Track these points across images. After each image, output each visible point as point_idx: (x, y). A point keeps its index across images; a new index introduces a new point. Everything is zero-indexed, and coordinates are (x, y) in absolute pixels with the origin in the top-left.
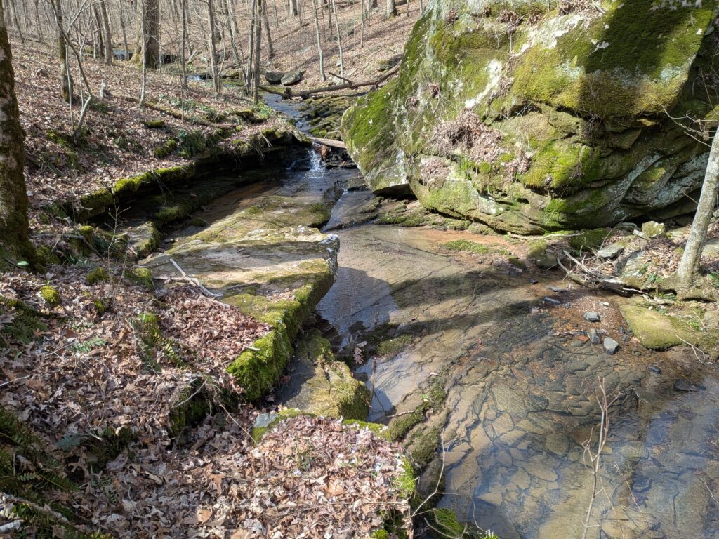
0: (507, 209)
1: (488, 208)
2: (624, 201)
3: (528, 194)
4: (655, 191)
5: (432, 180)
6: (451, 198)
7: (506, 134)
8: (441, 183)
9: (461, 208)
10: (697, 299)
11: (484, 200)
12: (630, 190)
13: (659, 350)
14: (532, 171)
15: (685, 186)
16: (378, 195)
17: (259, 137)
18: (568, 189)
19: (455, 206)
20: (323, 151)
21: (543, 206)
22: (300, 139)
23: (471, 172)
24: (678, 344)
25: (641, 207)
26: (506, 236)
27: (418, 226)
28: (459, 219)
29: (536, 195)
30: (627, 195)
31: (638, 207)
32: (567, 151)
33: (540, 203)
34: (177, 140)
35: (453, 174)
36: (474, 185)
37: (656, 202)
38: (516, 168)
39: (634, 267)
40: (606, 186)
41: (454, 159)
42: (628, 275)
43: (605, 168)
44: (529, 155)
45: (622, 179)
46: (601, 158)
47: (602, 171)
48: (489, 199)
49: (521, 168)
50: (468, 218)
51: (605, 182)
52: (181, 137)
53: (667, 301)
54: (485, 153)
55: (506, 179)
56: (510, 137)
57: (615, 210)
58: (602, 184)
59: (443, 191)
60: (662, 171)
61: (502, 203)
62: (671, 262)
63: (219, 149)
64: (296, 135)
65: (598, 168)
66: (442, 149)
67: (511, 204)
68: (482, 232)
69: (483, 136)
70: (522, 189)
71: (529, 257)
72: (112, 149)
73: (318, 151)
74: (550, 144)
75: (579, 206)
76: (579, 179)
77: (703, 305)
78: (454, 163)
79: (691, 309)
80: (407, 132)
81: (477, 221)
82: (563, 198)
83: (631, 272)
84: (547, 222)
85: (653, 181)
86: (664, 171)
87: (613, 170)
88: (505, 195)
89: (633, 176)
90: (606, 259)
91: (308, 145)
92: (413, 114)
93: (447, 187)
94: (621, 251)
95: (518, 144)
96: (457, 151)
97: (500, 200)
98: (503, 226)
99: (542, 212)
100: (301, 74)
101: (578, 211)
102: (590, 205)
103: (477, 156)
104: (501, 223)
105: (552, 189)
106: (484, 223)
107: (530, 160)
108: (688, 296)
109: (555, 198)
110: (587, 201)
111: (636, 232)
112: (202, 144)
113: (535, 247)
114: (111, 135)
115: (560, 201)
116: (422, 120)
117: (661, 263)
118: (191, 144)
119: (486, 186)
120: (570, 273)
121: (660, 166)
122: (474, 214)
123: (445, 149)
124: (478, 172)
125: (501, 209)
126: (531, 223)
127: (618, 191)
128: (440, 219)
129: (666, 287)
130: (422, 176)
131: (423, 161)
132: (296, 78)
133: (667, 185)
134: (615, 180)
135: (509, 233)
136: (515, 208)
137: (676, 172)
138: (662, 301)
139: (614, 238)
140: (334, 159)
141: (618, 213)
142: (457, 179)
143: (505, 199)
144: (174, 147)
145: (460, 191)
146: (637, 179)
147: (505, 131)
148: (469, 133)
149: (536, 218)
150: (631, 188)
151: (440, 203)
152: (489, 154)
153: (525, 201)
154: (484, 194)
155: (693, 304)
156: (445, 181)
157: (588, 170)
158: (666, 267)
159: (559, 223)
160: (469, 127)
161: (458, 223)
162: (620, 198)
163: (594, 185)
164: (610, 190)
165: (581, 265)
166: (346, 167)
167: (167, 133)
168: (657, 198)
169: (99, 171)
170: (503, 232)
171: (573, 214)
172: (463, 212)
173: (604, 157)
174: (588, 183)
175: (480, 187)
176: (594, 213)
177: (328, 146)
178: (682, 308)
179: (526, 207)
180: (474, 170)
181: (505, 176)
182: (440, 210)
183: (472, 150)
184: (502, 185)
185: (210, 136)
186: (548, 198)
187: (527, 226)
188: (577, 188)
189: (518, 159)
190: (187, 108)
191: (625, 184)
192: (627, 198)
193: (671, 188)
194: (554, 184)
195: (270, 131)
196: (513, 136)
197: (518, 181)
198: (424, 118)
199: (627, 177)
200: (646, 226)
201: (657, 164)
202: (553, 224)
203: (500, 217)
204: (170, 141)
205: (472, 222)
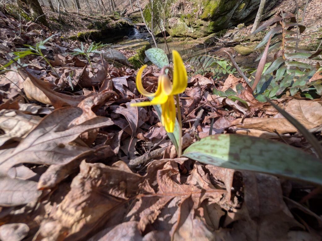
0: (197, 30)
1: (191, 30)
2: (232, 19)
3: (203, 22)
4: (242, 13)
5: (173, 25)
6: (179, 30)
7: (194, 3)
8: (176, 25)
9: (183, 33)
10: (256, 40)
11: (190, 28)
12: (234, 14)
13: (246, 55)
14: (204, 13)
15: (250, 10)
16: (157, 37)
17: (118, 23)
18: (215, 17)
19: (181, 32)
20: (138, 28)
21: (208, 25)
22: (130, 25)
23: (184, 19)
24: (252, 52)
25: (237, 20)
26: (197, 39)
27: (170, 42)
28: (182, 37)
29: (205, 22)
30: (233, 16)
31: (236, 20)
32: (215, 3)
33: (207, 24)
34: (93, 24)
35: (179, 22)
36: (186, 23)
37: (241, 17)
38: (199, 13)
39: (237, 36)
40: (226, 14)
41: (179, 16)
42: (235, 39)
43: (226, 7)
44: (202, 8)
45: (232, 10)
46: (225, 3)
47: (226, 8)
48: (191, 28)
49: (200, 13)
50: (185, 36)
51: (226, 12)
52: (94, 23)
53: (247, 43)
54: (189, 11)
55: (196, 19)
56: (196, 3)
57: (229, 23)
58: (225, 13)
59: (177, 28)
60: (244, 4)
61: (195, 28)
62: (248, 32)
63: (107, 27)
64: (129, 23)
65: (224, 7)
66: (175, 14)
67: (198, 27)
68: (189, 40)
69: (187, 5)
70: (201, 21)
71: (204, 42)
72: (74, 26)
73: (136, 28)
74: (209, 2)
75: (218, 23)
76: (219, 12)
77: (258, 42)
78: (179, 18)
79: (255, 44)
80: (163, 12)
81: (188, 36)
82: (213, 21)
83: (236, 38)
84: (209, 31)
85: (241, 9)
86: (245, 4)
87: (229, 6)
88: (196, 25)
89: (235, 8)
90: (227, 37)
91: (132, 27)
92: (164, 5)
93: (178, 27)
94: (232, 34)
95: (199, 5)
96: (180, 13)
97: (194, 27)
98: (196, 36)
99: (207, 28)
100: (126, 10)
101: (218, 24)
102: (222, 22)
103: (186, 12)
104: (195, 35)
105: (210, 18)
106: (190, 37)
107: (203, 10)
108: (254, 40)
109: (211, 21)
110: (221, 21)
111: (236, 28)
112: (101, 25)
113: (206, 39)
114: (72, 22)
115: (213, 22)
116: (167, 6)
117: (245, 32)
118: (98, 25)
119: (190, 23)
120: (217, 43)
121: (244, 3)
122: (187, 34)
123: (176, 13)
124: (187, 18)
125: (195, 30)
126: (204, 33)
127: (230, 15)
128: (177, 38)
129: (247, 39)
130: (170, 25)
131: (169, 20)
132: (124, 12)
133: (245, 10)
134: (229, 11)
135: (198, 38)
136: (199, 28)
137: (248, 5)
138: (246, 43)
139: (229, 31)
140: (141, 30)
141: (230, 24)
142: (181, 23)
143: (196, 26)
144: (92, 26)
145: (182, 27)
146: (236, 9)
147: (194, 2)
148: (183, 4)
149: (205, 30)
150: (234, 13)
151: (176, 33)
152: (190, 11)
153: (202, 25)
154: (189, 26)
155: (255, 42)
156: (177, 24)
157: (221, 9)
158: (246, 33)
159: (213, 30)
160: (182, 2)
161: (182, 38)
162: (231, 18)
163: (223, 14)
164: (228, 15)
165: (221, 40)
166: (145, 32)
167: (89, 22)
168: (242, 16)
169: (71, 31)
170: (195, 38)
171: (217, 26)
172: (183, 34)
173: (226, 2)
174: (221, 13)
175: (188, 24)
176: (223, 24)
177: (139, 26)
178: (252, 44)
179: (202, 27)
180: (186, 18)
181: (195, 18)
182: (176, 35)
183: (184, 11)
184: (194, 21)
185: (103, 23)
186: (209, 22)
187: (203, 34)
188: (218, 16)
189: (199, 10)
190: (93, 15)
191: (233, 12)
192: (233, 17)
193: (246, 11)
194: (211, 16)
195: (121, 22)
196: (197, 3)
197: (200, 18)
198: (168, 5)
199: (233, 9)
200: (238, 26)
201: (243, 2)
202: (211, 31)
203: (195, 33)
204: (91, 24)
205: (186, 37)
